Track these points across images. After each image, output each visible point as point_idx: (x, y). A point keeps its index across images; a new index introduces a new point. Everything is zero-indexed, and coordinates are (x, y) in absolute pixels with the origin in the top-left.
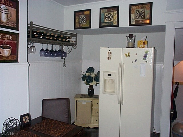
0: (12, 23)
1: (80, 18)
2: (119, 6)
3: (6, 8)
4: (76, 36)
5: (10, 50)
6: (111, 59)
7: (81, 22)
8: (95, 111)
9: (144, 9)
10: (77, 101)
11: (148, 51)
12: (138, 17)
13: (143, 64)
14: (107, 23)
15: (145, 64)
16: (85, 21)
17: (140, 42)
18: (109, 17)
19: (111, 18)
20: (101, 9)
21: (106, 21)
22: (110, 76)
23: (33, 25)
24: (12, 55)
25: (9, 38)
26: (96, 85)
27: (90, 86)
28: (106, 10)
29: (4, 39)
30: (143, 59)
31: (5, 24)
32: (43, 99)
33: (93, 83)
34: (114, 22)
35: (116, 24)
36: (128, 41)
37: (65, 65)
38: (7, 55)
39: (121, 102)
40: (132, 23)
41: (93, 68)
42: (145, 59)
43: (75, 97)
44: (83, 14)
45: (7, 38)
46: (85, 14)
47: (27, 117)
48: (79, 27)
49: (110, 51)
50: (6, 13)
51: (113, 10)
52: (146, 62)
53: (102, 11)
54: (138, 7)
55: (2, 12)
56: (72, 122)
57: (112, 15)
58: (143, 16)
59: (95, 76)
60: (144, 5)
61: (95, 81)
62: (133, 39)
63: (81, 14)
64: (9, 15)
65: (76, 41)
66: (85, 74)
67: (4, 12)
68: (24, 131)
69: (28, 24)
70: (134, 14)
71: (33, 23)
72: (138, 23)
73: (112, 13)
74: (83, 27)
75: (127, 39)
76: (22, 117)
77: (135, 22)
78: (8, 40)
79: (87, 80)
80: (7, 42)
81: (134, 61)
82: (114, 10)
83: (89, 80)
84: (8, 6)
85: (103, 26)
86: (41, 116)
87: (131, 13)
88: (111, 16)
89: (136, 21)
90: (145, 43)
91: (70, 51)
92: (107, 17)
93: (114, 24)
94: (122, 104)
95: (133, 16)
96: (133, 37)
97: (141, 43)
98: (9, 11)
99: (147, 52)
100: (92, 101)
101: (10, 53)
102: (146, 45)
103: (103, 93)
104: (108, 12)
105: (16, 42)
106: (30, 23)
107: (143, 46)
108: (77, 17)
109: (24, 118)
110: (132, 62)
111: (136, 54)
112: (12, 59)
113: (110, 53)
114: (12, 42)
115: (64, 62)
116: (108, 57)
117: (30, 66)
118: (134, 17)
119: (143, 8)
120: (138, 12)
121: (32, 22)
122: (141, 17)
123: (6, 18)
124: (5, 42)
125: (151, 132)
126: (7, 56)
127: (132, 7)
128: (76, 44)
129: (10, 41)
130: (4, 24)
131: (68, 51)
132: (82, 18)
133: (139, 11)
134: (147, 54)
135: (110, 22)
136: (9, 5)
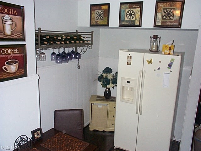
0: (17, 34)
1: (97, 13)
2: (143, 2)
3: (10, 18)
4: (92, 35)
5: (17, 65)
6: (130, 64)
7: (97, 18)
8: (111, 114)
9: (173, 8)
10: (92, 104)
11: (174, 58)
12: (165, 17)
13: (167, 73)
14: (128, 22)
15: (169, 74)
16: (103, 17)
17: (166, 46)
18: (130, 15)
19: (133, 16)
20: (121, 4)
21: (126, 19)
22: (128, 84)
23: (42, 32)
24: (20, 70)
25: (15, 52)
26: (113, 88)
27: (107, 88)
28: (128, 6)
29: (10, 54)
30: (168, 68)
31: (10, 37)
32: (55, 110)
33: (110, 86)
34: (137, 21)
35: (139, 24)
36: (151, 43)
37: (79, 66)
38: (14, 70)
39: (139, 112)
40: (157, 24)
41: (111, 68)
42: (169, 68)
43: (90, 100)
44: (101, 9)
45: (13, 52)
46: (102, 8)
47: (39, 132)
48: (95, 24)
49: (130, 56)
50: (9, 23)
51: (135, 7)
52: (171, 71)
53: (122, 7)
54: (167, 4)
55: (6, 23)
56: (85, 125)
57: (134, 12)
58: (172, 16)
59: (112, 78)
60: (173, 3)
61: (112, 83)
62: (157, 41)
63: (98, 8)
64: (14, 25)
65: (92, 41)
66: (102, 75)
67: (8, 23)
68: (35, 149)
69: (35, 30)
70: (161, 13)
71: (41, 30)
72: (165, 24)
73: (134, 10)
74: (100, 24)
75: (151, 40)
76: (33, 132)
77: (161, 24)
78: (14, 54)
79: (103, 82)
80: (12, 56)
81: (157, 70)
82: (137, 7)
83: (105, 83)
84: (12, 15)
85: (123, 25)
86: (53, 128)
87: (158, 12)
88: (133, 14)
89: (162, 21)
90: (171, 48)
91: (85, 51)
92: (128, 15)
93: (136, 24)
94: (141, 114)
95: (159, 15)
96: (158, 38)
97: (166, 48)
98: (13, 21)
99: (173, 60)
100: (108, 105)
101: (17, 68)
102: (173, 50)
103: (120, 100)
104: (130, 8)
105: (23, 54)
106: (38, 29)
107: (168, 52)
108: (93, 12)
109: (35, 133)
110: (155, 70)
111: (160, 62)
112: (20, 74)
113: (129, 58)
114: (19, 55)
115: (79, 63)
116: (128, 62)
117: (39, 78)
118: (160, 17)
119: (172, 6)
120: (165, 11)
121: (41, 28)
122: (169, 18)
123: (10, 29)
124: (11, 57)
125: (171, 139)
126: (14, 72)
127: (159, 4)
128: (92, 44)
129: (16, 55)
130: (8, 37)
131: (82, 51)
132: (99, 13)
133: (167, 9)
134: (172, 63)
135: (131, 21)
136: (13, 13)
